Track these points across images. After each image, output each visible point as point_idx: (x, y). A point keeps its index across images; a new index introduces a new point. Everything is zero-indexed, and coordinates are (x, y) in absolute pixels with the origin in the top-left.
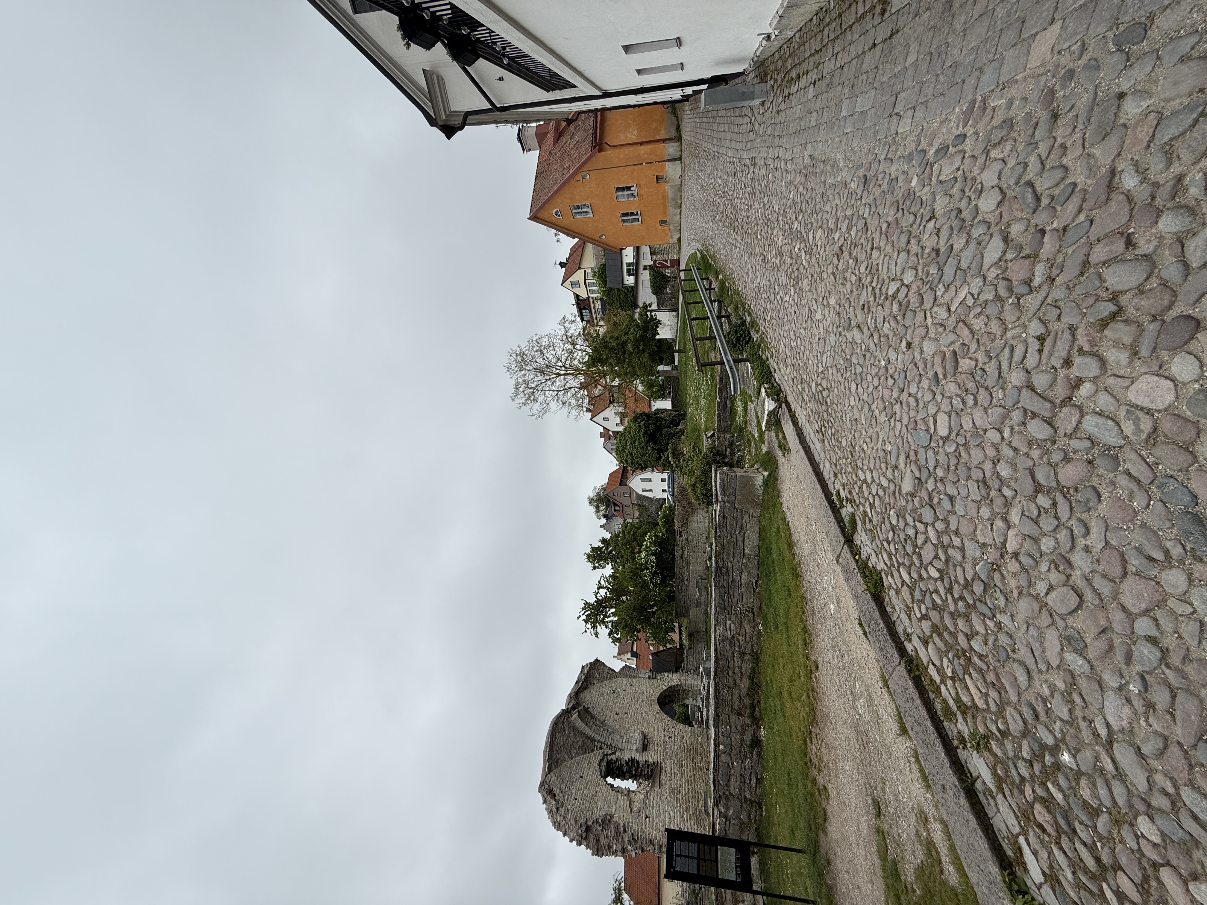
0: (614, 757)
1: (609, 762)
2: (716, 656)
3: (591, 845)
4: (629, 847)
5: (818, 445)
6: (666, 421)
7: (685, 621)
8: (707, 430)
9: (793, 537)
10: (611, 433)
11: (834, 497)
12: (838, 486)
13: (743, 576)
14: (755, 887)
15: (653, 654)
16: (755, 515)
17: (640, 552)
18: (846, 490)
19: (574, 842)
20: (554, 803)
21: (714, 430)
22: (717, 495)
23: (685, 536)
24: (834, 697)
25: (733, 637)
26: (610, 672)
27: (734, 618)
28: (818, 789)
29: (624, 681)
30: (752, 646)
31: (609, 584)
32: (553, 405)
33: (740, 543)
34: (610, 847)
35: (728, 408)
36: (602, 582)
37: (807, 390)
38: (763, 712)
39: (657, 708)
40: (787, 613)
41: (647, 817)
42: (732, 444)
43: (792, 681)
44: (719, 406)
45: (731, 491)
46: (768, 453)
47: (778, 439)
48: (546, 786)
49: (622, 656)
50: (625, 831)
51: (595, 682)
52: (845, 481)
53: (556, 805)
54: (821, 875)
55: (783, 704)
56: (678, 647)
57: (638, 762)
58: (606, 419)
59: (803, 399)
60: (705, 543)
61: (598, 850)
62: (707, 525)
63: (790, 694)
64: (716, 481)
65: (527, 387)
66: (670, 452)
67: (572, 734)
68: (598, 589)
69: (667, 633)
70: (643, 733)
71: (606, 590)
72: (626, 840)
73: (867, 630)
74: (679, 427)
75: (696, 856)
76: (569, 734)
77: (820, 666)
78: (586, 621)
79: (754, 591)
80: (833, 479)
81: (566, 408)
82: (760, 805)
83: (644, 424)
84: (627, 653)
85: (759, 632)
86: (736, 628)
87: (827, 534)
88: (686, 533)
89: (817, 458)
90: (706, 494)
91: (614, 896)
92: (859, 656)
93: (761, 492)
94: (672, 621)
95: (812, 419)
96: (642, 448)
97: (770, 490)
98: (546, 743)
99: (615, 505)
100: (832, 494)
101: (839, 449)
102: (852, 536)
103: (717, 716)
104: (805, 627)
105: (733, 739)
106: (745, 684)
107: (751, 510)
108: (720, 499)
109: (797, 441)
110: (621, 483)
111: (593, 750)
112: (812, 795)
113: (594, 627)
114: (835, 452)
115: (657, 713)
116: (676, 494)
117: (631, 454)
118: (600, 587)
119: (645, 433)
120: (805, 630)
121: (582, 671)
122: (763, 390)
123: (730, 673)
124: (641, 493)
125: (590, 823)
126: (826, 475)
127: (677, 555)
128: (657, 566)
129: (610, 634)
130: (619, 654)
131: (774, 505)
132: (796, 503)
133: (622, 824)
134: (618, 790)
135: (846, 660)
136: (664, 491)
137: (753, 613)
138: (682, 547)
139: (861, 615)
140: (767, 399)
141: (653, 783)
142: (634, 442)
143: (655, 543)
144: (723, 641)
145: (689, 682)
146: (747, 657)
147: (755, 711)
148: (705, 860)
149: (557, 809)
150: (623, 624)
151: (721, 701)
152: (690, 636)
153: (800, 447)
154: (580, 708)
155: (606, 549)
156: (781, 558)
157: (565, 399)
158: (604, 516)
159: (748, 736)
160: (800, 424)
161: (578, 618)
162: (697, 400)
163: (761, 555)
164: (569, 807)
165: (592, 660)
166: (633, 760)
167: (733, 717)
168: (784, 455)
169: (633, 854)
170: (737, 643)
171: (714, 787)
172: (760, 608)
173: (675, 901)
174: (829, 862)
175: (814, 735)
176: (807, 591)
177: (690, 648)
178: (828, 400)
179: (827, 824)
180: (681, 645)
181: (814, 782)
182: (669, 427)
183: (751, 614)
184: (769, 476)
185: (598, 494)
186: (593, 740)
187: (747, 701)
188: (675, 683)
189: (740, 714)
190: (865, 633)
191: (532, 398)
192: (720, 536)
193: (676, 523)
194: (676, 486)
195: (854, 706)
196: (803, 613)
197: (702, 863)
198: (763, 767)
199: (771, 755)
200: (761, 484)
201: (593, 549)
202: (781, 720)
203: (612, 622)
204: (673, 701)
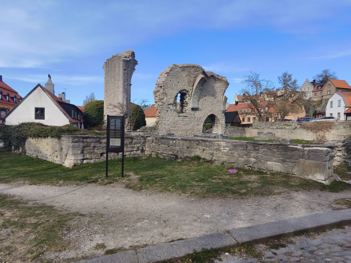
0: (188, 96)
1: (185, 94)
3: (157, 89)
4: (157, 104)
13: (253, 159)
15: (237, 112)
16: (294, 171)
23: (298, 127)
25: (220, 151)
26: (224, 91)
27: (230, 152)
30: (217, 160)
33: (274, 159)
34: (156, 97)
39: (209, 114)
41: (167, 111)
48: (174, 67)
51: (219, 84)
53: (168, 73)
56: (241, 124)
57: (187, 106)
61: (155, 92)
67: (194, 76)
70: (198, 108)
72: (159, 103)
75: (116, 129)
76: (194, 74)
79: (245, 165)
86: (225, 153)
88: (301, 128)
99: (322, 86)
105: (178, 147)
107: (297, 169)
108: (306, 149)
110: (338, 88)
111: (189, 86)
115: (207, 114)
124: (330, 101)
125: (163, 88)
127: (287, 123)
133: (164, 101)
134: (176, 99)
137: (233, 163)
138: (291, 125)
144: (218, 145)
145: (221, 128)
148: (115, 133)
149: (166, 73)
151: (191, 142)
152: (244, 129)
154: (206, 78)
158: (314, 80)
159: (179, 154)
164: (167, 78)
166: (187, 104)
170: (218, 152)
185: (330, 75)
197: (114, 131)
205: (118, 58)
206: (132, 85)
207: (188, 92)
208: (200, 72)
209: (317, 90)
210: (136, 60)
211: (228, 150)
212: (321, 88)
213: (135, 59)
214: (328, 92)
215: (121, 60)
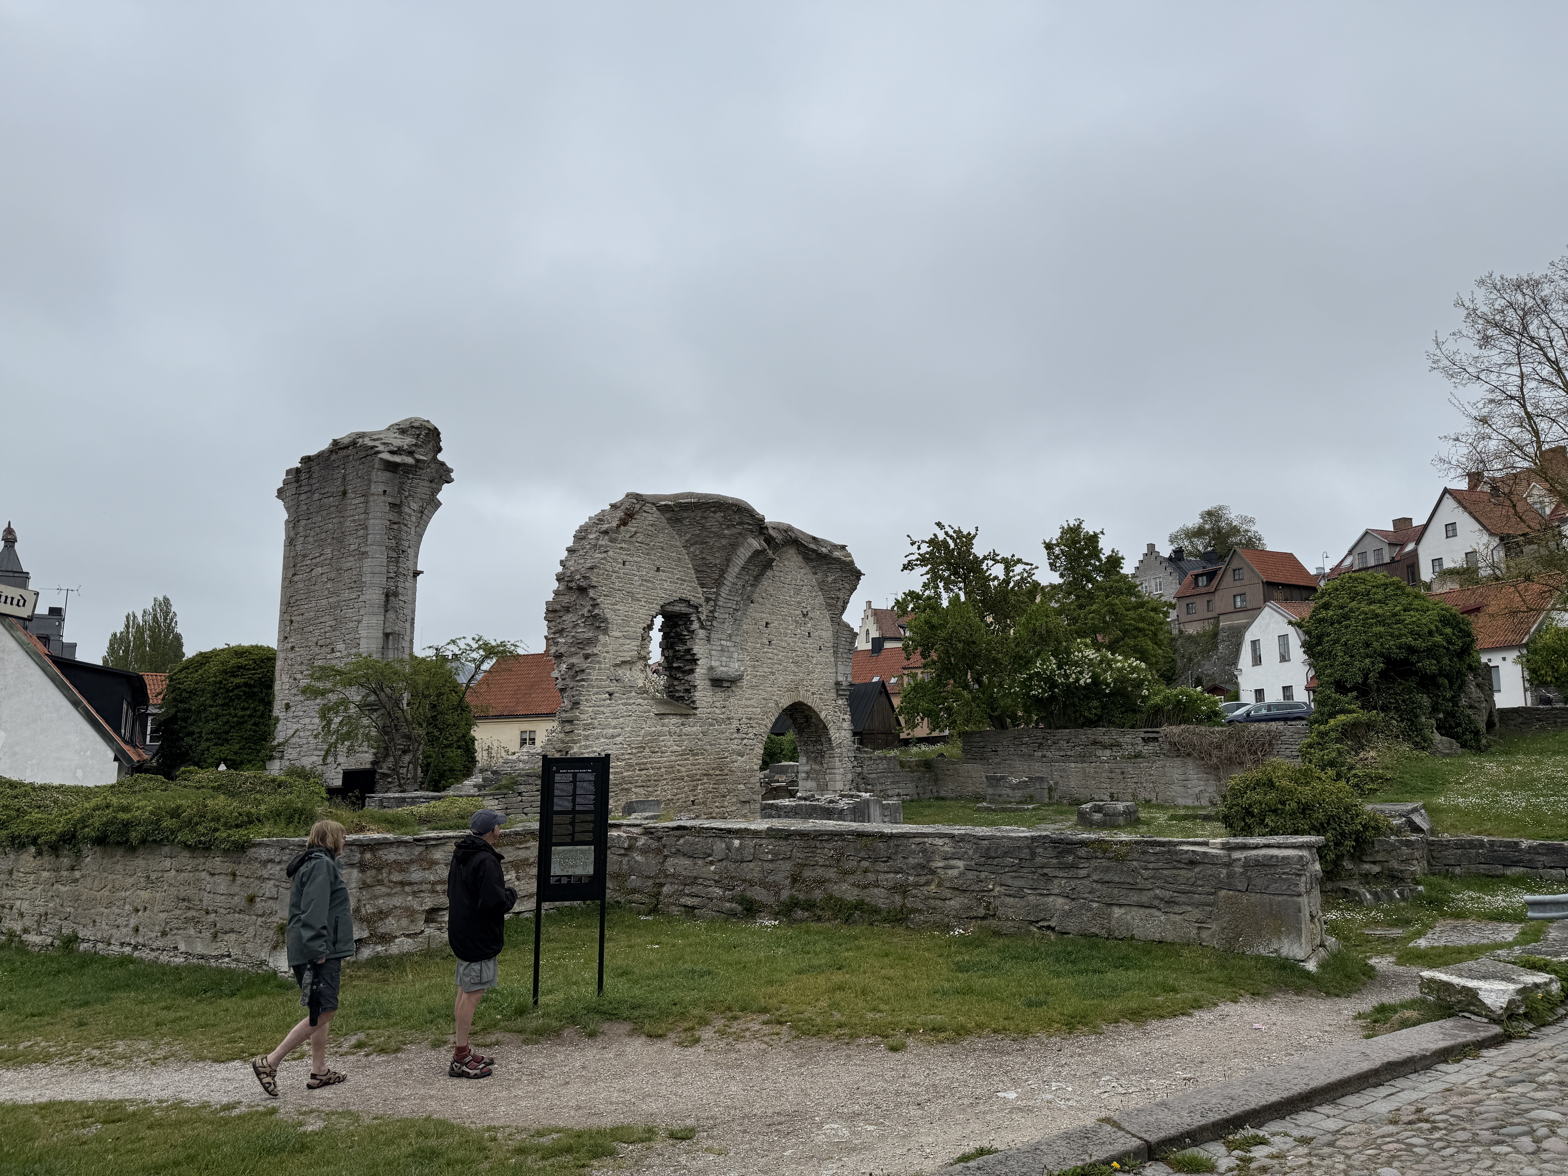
0: (696, 625)
1: (686, 617)
2: (892, 836)
3: (561, 598)
4: (564, 667)
5: (1383, 1108)
6: (1455, 700)
7: (954, 750)
8: (1433, 811)
9: (1155, 1023)
10: (1410, 547)
11: (1249, 1131)
12: (1279, 1143)
13: (1060, 900)
14: (546, 905)
15: (883, 685)
16: (1205, 934)
17: (1097, 647)
18: (1268, 1162)
19: (560, 569)
20: (614, 524)
21: (1433, 832)
22: (1244, 847)
23: (1147, 749)
24: (846, 1079)
25: (933, 872)
26: (840, 604)
27: (971, 875)
28: (693, 1028)
29: (826, 633)
30: (920, 911)
31: (1017, 583)
32: (1477, 393)
33: (1134, 898)
34: (561, 632)
35: (1499, 869)
36: (1019, 568)
37: (1539, 1095)
38: (803, 926)
39: (786, 703)
40: (991, 994)
41: (610, 695)
42: (1395, 878)
43: (864, 993)
44: (1507, 845)
45: (1258, 882)
46: (1370, 973)
47: (1404, 1006)
48: (638, 506)
49: (871, 619)
50: (587, 657)
51: (819, 576)
52: (1291, 1161)
53: (612, 530)
54: (573, 1020)
55: (819, 970)
56: (903, 736)
57: (692, 671)
58: (1451, 530)
59: (1515, 1083)
60: (1134, 796)
61: (555, 611)
62: (1180, 801)
63: (841, 988)
64: (1279, 846)
65: (1525, 314)
66: (1362, 716)
67: (724, 542)
68: (1004, 561)
69: (928, 714)
70: (740, 678)
71: (1002, 577)
72: (574, 660)
73: (971, 1164)
74: (1437, 737)
75: (578, 808)
76: (724, 537)
77: (898, 1056)
78: (933, 542)
79: (1031, 923)
80: (1296, 1133)
81: (1468, 427)
82: (654, 911)
83: (1436, 645)
84: (880, 628)
85: (949, 928)
86: (951, 880)
87: (1163, 1104)
88: (1157, 754)
89: (1351, 1100)
90: (1249, 812)
91: (494, 644)
92: (924, 1140)
93: (1264, 952)
94: (952, 724)
95: (1455, 1099)
96: (1367, 645)
97: (1270, 974)
98: (705, 496)
99: (1211, 576)
100: (1259, 1126)
101: (1371, 1158)
102: (1163, 1160)
103: (787, 835)
104: (969, 1032)
105: (752, 865)
106: (847, 891)
107: (1214, 927)
108: (1236, 855)
109: (1393, 1057)
110: (1269, 585)
111: (702, 585)
112: (683, 1016)
113: (923, 560)
114: (1365, 1146)
115: (777, 704)
116: (1253, 727)
117: (1346, 617)
118: (1008, 564)
119: (1411, 650)
120: (961, 1032)
121: (835, 547)
122: (1541, 978)
123: (865, 864)
124: (1249, 636)
125: (591, 593)
126: (1305, 1118)
127: (1099, 733)
128: (1068, 686)
129: (912, 595)
130: (877, 613)
131: (1230, 982)
132: (1237, 1038)
133: (595, 652)
134: (645, 639)
135: (914, 1111)
136: (1259, 694)
137: (983, 918)
138: (1119, 745)
139: (999, 1156)
140: (1512, 987)
141: (661, 702)
142: (1382, 623)
143: (1122, 679)
144: (924, 851)
145: (838, 764)
146: (898, 898)
147: (803, 909)
148: (572, 823)
149: (606, 532)
150: (935, 621)
151: (812, 843)
152: (927, 765)
153: (1377, 1063)
154: (770, 552)
155: (1096, 569)
156: (1107, 991)
157: (1498, 422)
158: (1179, 552)
159: (759, 894)
160: (1442, 1067)
161: (939, 524)
162: (1525, 784)
163: (1111, 943)
164: (610, 553)
165: (858, 565)
166: (694, 661)
167: (787, 866)
168: (1359, 1016)
169: (555, 674)
170: (923, 880)
171: (674, 829)
172: (997, 934)
173: (496, 744)
174: (592, 1035)
175: (777, 1028)
176: (1041, 1043)
177: (902, 765)
178: (1504, 1149)
179: (643, 1038)
180: (906, 742)
181: (704, 1022)
182: (1435, 709)
183: (982, 912)
184: (1307, 974)
185: (1235, 531)
186: (719, 583)
187: (818, 894)
188: (834, 734)
189: (794, 880)
190: (965, 1158)
191: (1492, 332)
192: (1144, 853)
193: (1176, 729)
194: (1274, 725)
195: (834, 1114)
196: (995, 1031)
197: (567, 818)
198: (713, 920)
199: (734, 939)
200: (1284, 952)
201: (1093, 539)
202: (794, 965)
203: (939, 596)
204: (800, 731)
205: (362, 454)
206: (422, 572)
207: (697, 608)
208: (746, 526)
209: (1195, 592)
210: (443, 464)
211: (962, 868)
212: (1210, 580)
213: (440, 457)
214: (1238, 599)
215: (377, 461)
